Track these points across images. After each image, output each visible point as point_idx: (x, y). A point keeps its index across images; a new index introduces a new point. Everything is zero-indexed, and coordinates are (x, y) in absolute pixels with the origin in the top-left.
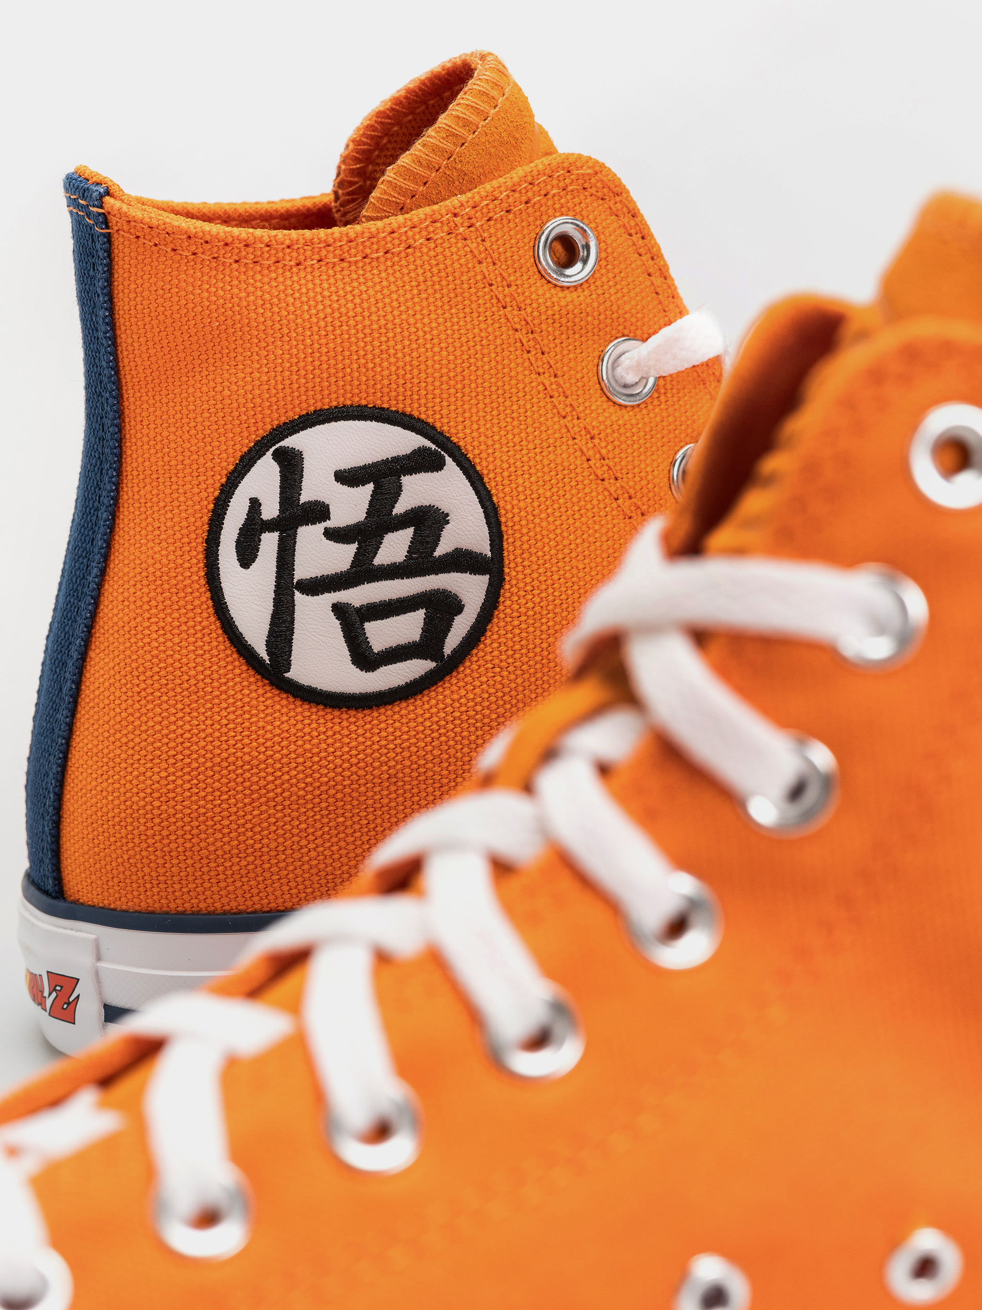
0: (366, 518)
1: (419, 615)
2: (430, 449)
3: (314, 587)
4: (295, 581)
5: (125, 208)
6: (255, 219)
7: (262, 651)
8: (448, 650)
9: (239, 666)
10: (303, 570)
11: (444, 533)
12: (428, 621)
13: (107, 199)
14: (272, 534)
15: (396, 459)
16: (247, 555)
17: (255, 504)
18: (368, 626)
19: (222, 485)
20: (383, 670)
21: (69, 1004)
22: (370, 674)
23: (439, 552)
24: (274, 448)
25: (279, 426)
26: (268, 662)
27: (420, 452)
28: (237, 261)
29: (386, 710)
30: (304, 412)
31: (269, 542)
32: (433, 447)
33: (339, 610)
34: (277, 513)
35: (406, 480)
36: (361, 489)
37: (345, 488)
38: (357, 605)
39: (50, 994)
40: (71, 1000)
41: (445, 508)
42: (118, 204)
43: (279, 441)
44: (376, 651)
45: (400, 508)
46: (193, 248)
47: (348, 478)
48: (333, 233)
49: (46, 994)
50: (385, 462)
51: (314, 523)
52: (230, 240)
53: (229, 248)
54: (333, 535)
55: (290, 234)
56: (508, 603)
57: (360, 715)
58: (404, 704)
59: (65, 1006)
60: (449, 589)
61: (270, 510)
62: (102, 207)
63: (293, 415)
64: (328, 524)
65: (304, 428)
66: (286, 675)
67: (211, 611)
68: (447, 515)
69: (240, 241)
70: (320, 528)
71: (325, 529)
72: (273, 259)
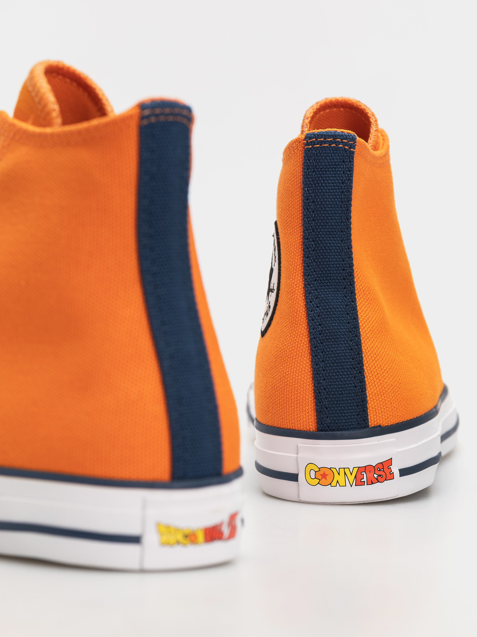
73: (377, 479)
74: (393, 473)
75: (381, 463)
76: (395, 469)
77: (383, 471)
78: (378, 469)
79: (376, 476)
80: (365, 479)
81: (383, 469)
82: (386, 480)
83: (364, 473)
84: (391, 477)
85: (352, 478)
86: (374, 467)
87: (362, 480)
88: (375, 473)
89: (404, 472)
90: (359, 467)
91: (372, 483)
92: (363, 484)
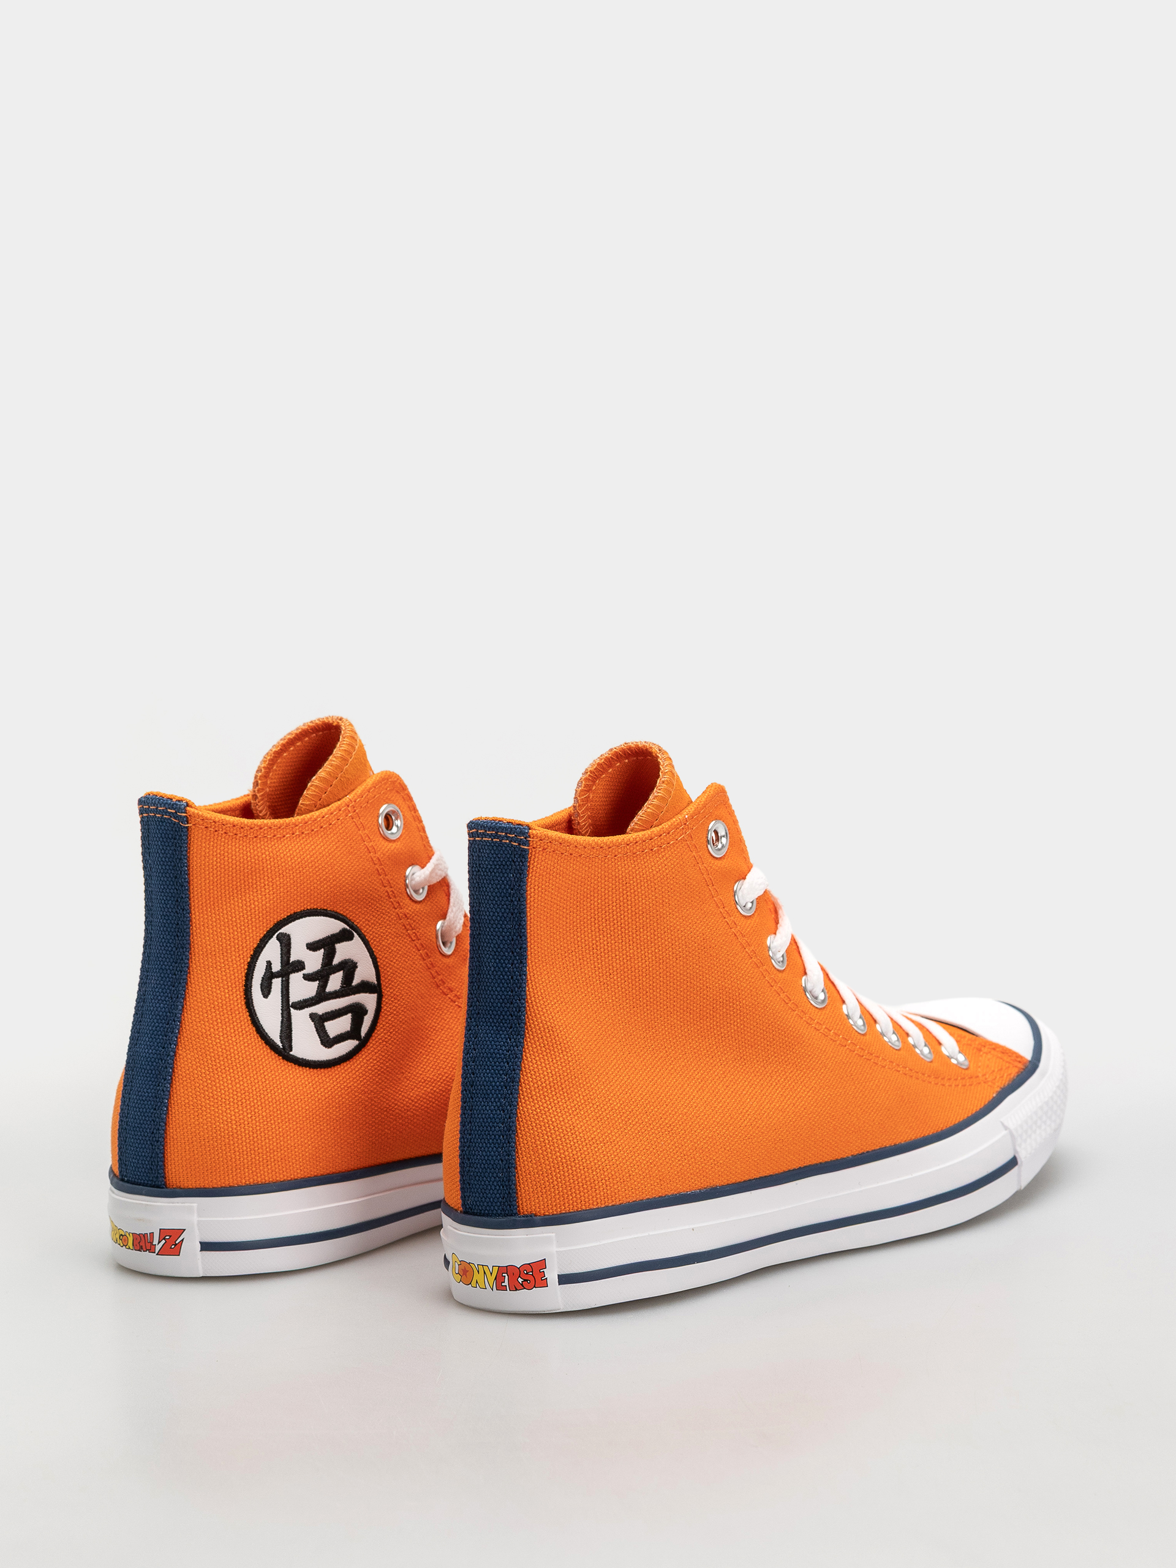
0: (321, 967)
1: (349, 1017)
2: (347, 929)
3: (301, 1005)
4: (290, 1003)
5: (196, 811)
6: (229, 811)
7: (277, 1041)
8: (363, 1034)
9: (267, 1050)
10: (294, 998)
11: (356, 973)
12: (353, 1020)
13: (188, 808)
14: (278, 979)
15: (333, 936)
16: (266, 991)
17: (269, 964)
18: (326, 1024)
19: (251, 955)
20: (336, 1046)
21: (176, 1245)
22: (330, 1049)
23: (355, 983)
24: (277, 934)
25: (278, 922)
26: (281, 1047)
27: (344, 931)
28: (256, 837)
29: (338, 1068)
30: (289, 914)
31: (277, 983)
32: (348, 928)
33: (313, 1016)
34: (280, 968)
35: (338, 946)
36: (318, 952)
37: (311, 952)
38: (321, 1014)
39: (159, 1242)
40: (177, 1242)
41: (355, 960)
42: (192, 810)
43: (280, 929)
44: (331, 1037)
45: (336, 961)
46: (235, 832)
47: (312, 947)
48: (298, 819)
49: (156, 1242)
50: (328, 937)
51: (298, 972)
52: (253, 826)
53: (252, 830)
54: (308, 978)
55: (279, 822)
56: (385, 1008)
57: (326, 1072)
58: (345, 1064)
59: (173, 1247)
60: (361, 1002)
61: (276, 967)
62: (186, 813)
63: (284, 916)
64: (304, 972)
65: (290, 922)
66: (291, 1053)
67: (250, 1022)
68: (357, 963)
69: (258, 826)
70: (300, 974)
71: (303, 974)
72: (272, 835)
73: (522, 1285)
74: (546, 1279)
75: (529, 1264)
76: (552, 1274)
77: (532, 1275)
78: (525, 1272)
79: (520, 1280)
80: (506, 1283)
81: (532, 1272)
82: (535, 1287)
83: (506, 1275)
84: (544, 1283)
85: (492, 1279)
86: (519, 1268)
87: (503, 1284)
88: (520, 1277)
89: (564, 1279)
90: (499, 1267)
91: (516, 1290)
92: (504, 1288)
